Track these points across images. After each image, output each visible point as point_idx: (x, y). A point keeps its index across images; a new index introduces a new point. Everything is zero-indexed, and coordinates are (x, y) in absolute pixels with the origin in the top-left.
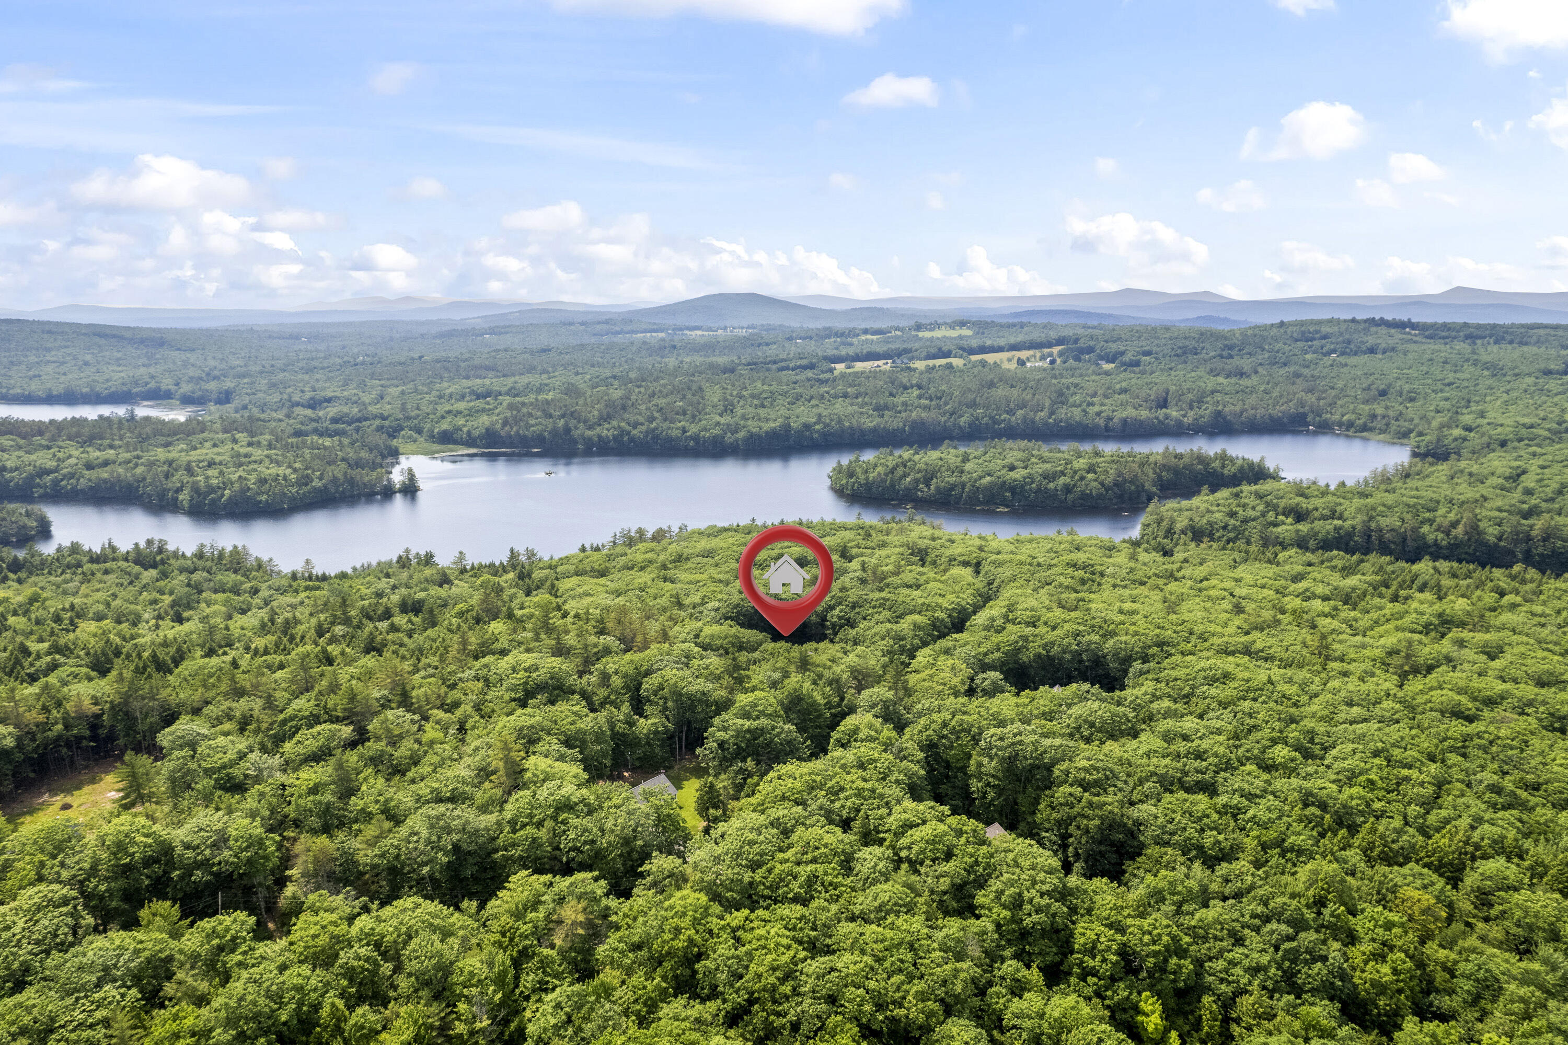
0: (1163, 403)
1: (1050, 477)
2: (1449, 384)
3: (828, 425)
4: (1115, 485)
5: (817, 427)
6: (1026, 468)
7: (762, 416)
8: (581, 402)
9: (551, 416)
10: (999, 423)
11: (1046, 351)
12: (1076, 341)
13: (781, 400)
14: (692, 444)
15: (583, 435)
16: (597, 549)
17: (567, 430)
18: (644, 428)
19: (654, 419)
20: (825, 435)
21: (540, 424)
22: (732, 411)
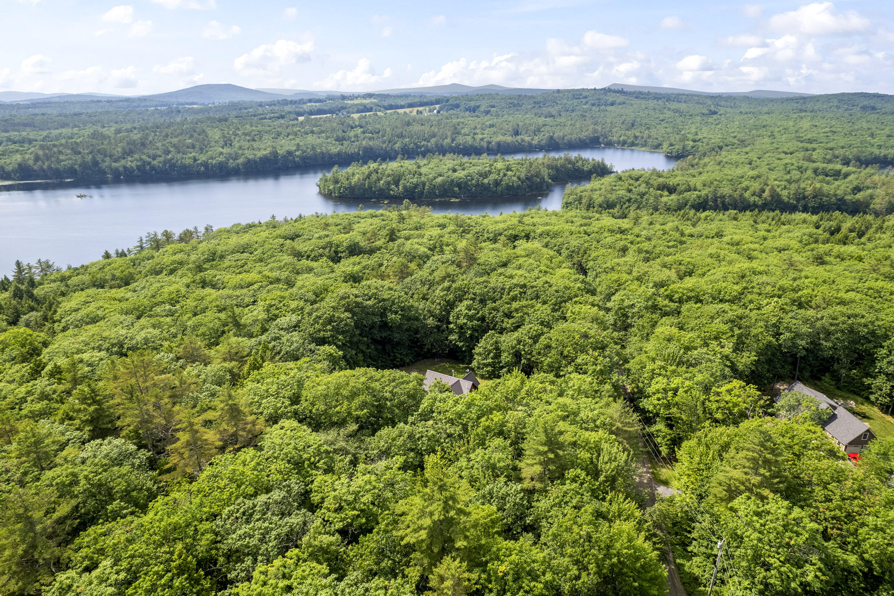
0: (517, 133)
1: (485, 175)
2: (663, 120)
3: (305, 152)
4: (527, 179)
5: (297, 153)
6: (463, 169)
7: (255, 147)
8: (106, 142)
9: (80, 153)
10: (420, 147)
11: (432, 107)
12: (447, 101)
13: (266, 136)
14: (202, 169)
15: (110, 167)
16: (122, 255)
17: (96, 163)
18: (162, 159)
19: (169, 152)
20: (303, 158)
21: (70, 159)
22: (231, 145)
